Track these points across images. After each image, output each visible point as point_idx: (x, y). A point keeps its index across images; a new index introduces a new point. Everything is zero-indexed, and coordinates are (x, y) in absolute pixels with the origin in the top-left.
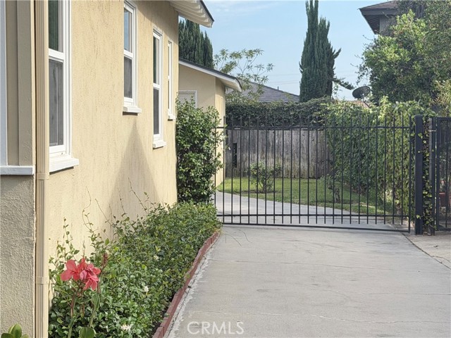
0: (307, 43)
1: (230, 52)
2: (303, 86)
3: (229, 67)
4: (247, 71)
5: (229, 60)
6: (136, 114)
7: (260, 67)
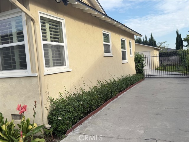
0: (177, 39)
1: (160, 43)
2: (176, 48)
3: (160, 46)
4: (164, 46)
5: (160, 44)
6: (112, 57)
7: (167, 45)
